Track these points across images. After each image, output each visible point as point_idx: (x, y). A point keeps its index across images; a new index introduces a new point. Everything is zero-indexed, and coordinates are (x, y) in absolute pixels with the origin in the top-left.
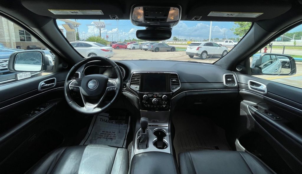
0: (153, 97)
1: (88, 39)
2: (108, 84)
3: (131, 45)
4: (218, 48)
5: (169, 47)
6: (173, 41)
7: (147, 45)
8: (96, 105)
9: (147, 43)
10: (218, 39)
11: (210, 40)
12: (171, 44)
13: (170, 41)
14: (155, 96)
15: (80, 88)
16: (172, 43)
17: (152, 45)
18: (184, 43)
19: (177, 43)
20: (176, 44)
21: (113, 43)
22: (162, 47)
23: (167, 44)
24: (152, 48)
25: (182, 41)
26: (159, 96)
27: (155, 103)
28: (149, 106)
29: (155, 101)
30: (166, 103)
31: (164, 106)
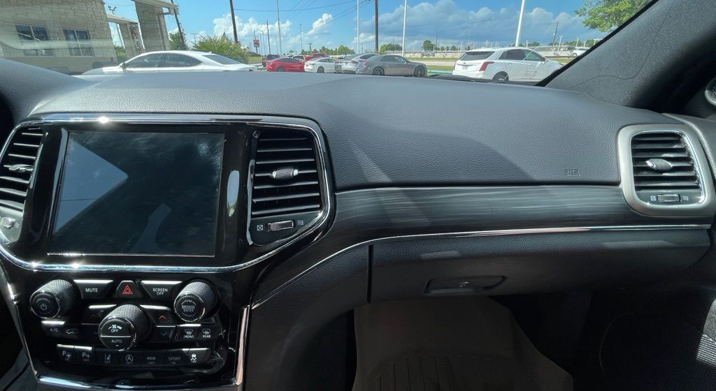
1: (196, 46)
3: (313, 62)
5: (408, 64)
6: (423, 51)
7: (354, 62)
9: (355, 57)
10: (538, 45)
11: (516, 45)
12: (417, 59)
13: (415, 53)
16: (419, 55)
17: (368, 60)
18: (449, 55)
20: (429, 59)
21: (270, 57)
22: (391, 67)
23: (403, 58)
24: (366, 68)
25: (446, 51)
26: (154, 290)
27: (113, 341)
28: (88, 356)
29: (114, 331)
30: (206, 333)
31: (194, 356)
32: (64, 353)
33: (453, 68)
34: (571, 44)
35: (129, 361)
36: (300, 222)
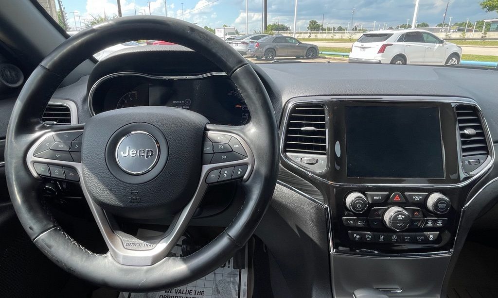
0: (387, 202)
2: (208, 149)
4: (435, 46)
5: (302, 46)
6: (309, 31)
7: (244, 43)
8: (162, 246)
9: (244, 38)
10: (427, 25)
11: (413, 27)
12: (306, 40)
13: (301, 33)
14: (397, 199)
15: (79, 166)
16: (307, 36)
17: (259, 41)
18: (338, 36)
19: (319, 36)
20: (317, 40)
22: (283, 48)
23: (294, 39)
24: (258, 49)
25: (332, 31)
26: (414, 197)
27: (398, 225)
28: (370, 237)
29: (400, 219)
30: (440, 223)
31: (431, 236)
32: (355, 235)
33: (350, 50)
34: (461, 25)
35: (394, 239)
36: (482, 161)
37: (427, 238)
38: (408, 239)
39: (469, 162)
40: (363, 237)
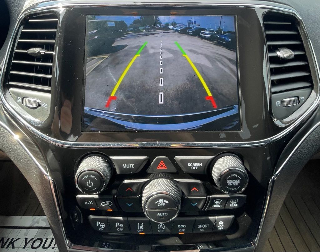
0: (145, 172)
26: (189, 165)
27: (159, 214)
28: (122, 226)
29: (161, 205)
30: (234, 202)
31: (221, 223)
32: (98, 223)
35: (161, 229)
36: (302, 99)
37: (214, 226)
38: (183, 228)
39: (282, 103)
40: (110, 225)
